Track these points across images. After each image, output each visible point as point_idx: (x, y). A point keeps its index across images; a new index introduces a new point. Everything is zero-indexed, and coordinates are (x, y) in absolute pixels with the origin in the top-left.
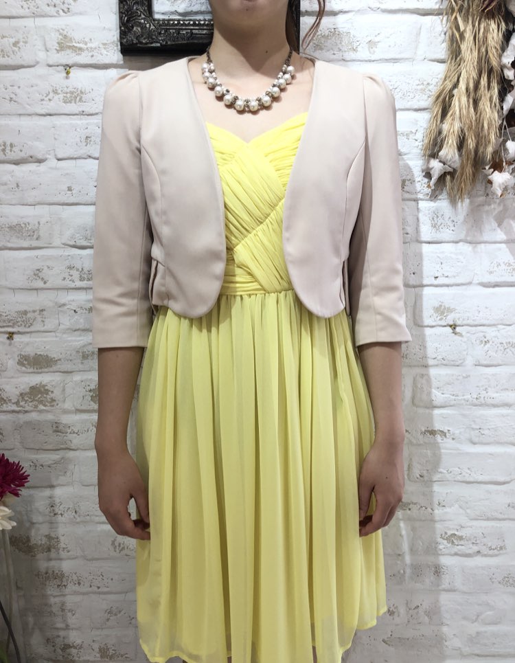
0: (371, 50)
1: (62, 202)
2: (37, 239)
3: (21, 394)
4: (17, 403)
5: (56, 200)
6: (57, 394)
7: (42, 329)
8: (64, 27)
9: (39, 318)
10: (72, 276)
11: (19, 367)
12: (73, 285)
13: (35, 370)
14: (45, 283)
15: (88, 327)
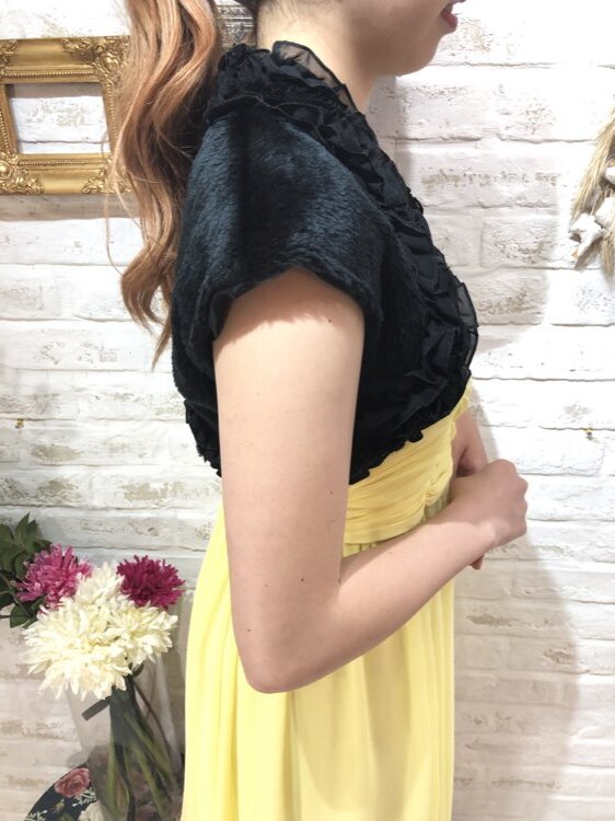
1: (69, 261)
2: (41, 309)
3: (40, 488)
4: (36, 497)
5: (61, 258)
6: (82, 489)
7: (59, 416)
9: (52, 404)
10: (89, 355)
11: (34, 459)
12: (91, 367)
13: (54, 463)
14: (56, 363)
15: (114, 416)
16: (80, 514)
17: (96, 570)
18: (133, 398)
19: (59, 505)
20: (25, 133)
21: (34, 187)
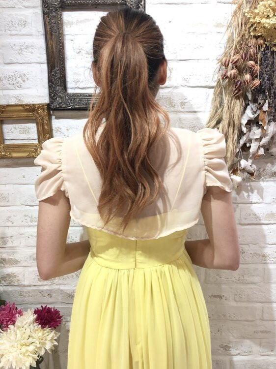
0: (182, 107)
1: (20, 183)
2: (8, 202)
3: (2, 278)
5: (17, 182)
6: (21, 277)
7: (12, 246)
8: (18, 96)
9: (10, 240)
10: (26, 220)
12: (27, 224)
14: (13, 223)
16: (18, 289)
17: (24, 313)
19: (10, 285)
20: (6, 137)
21: (9, 156)
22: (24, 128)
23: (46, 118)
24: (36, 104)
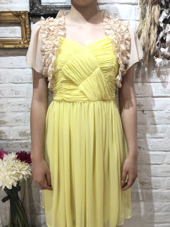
1: (9, 67)
2: (0, 80)
6: (7, 134)
9: (1, 108)
10: (12, 93)
12: (12, 96)
14: (3, 95)
15: (18, 111)
17: (9, 154)
18: (23, 105)
21: (2, 46)
22: (12, 30)
23: (27, 21)
24: (21, 11)
